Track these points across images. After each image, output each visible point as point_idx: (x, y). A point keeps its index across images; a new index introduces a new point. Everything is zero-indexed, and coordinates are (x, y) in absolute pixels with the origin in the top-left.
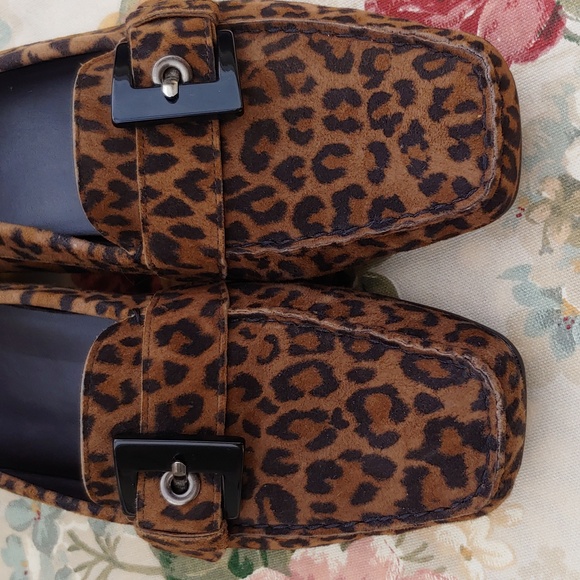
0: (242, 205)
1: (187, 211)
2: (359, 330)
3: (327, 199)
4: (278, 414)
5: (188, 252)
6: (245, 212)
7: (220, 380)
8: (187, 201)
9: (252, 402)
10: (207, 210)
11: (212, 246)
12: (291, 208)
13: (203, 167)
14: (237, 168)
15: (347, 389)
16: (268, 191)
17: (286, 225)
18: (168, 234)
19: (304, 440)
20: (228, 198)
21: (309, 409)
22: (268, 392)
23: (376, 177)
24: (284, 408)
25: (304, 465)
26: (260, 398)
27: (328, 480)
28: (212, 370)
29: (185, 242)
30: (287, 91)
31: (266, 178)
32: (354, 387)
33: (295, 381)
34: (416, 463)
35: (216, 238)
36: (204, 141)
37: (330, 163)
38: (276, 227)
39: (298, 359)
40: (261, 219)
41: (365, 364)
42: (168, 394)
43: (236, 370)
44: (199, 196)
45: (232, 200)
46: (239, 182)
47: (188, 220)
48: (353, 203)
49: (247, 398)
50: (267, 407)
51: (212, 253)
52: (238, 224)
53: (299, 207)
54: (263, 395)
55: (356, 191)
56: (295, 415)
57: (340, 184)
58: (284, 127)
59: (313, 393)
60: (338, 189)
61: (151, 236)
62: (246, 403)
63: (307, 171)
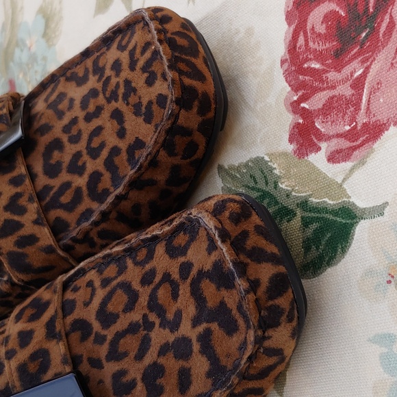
0: (55, 204)
1: (19, 226)
2: (133, 241)
3: (102, 169)
4: (108, 341)
5: (35, 256)
6: (59, 207)
7: (57, 330)
8: (16, 218)
9: (89, 340)
10: (31, 218)
11: (46, 244)
12: (84, 189)
13: (19, 190)
14: (42, 180)
15: (144, 294)
16: (67, 185)
17: (87, 203)
18: (16, 249)
19: (132, 354)
20: (44, 203)
21: (126, 326)
22: (96, 326)
23: (121, 134)
24: (110, 334)
25: (139, 377)
26: (93, 335)
27: (158, 381)
28: (50, 325)
29: (29, 250)
30: (60, 115)
31: (64, 177)
32: (149, 289)
33: (110, 308)
34: (201, 328)
35: (45, 236)
36: (15, 173)
37: (95, 143)
38: (81, 208)
39: (108, 289)
40: (70, 207)
41: (148, 267)
42: (23, 355)
43: (70, 319)
44: (22, 211)
45: (47, 203)
46: (47, 188)
47: (23, 232)
48: (117, 160)
49: (84, 338)
50: (100, 339)
51: (49, 250)
52: (58, 219)
53: (89, 184)
54: (94, 331)
55: (115, 151)
56: (119, 336)
57: (105, 153)
58: (65, 138)
59: (125, 311)
60: (105, 157)
61: (6, 256)
62: (85, 343)
63: (86, 157)
